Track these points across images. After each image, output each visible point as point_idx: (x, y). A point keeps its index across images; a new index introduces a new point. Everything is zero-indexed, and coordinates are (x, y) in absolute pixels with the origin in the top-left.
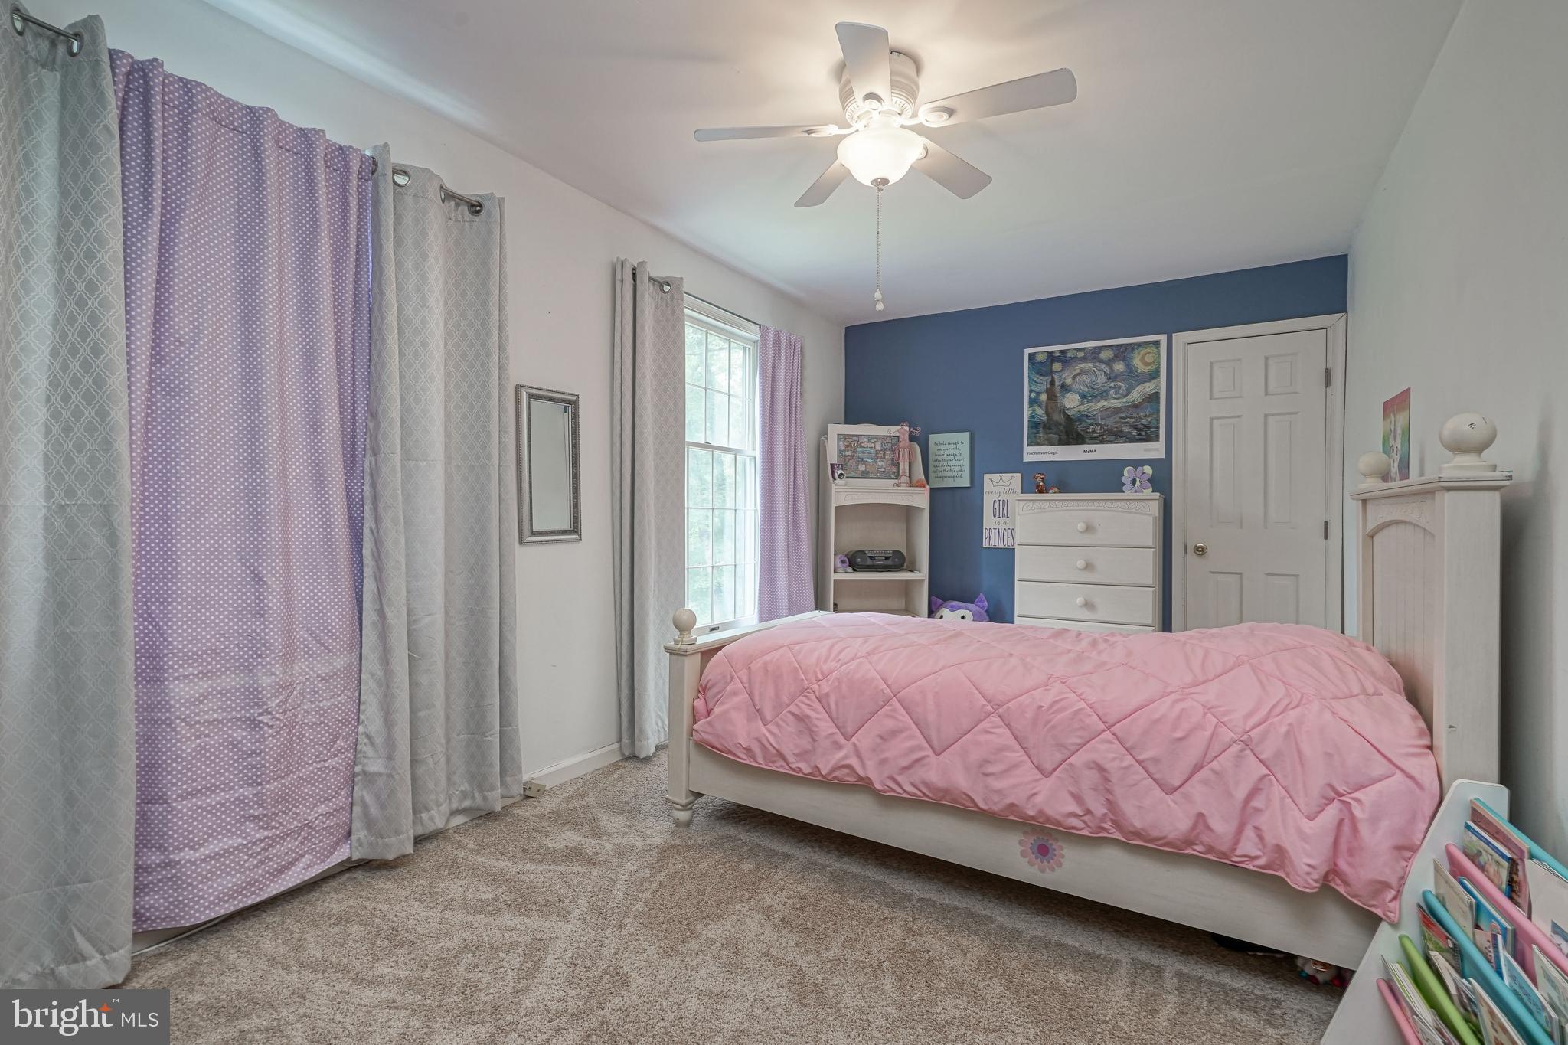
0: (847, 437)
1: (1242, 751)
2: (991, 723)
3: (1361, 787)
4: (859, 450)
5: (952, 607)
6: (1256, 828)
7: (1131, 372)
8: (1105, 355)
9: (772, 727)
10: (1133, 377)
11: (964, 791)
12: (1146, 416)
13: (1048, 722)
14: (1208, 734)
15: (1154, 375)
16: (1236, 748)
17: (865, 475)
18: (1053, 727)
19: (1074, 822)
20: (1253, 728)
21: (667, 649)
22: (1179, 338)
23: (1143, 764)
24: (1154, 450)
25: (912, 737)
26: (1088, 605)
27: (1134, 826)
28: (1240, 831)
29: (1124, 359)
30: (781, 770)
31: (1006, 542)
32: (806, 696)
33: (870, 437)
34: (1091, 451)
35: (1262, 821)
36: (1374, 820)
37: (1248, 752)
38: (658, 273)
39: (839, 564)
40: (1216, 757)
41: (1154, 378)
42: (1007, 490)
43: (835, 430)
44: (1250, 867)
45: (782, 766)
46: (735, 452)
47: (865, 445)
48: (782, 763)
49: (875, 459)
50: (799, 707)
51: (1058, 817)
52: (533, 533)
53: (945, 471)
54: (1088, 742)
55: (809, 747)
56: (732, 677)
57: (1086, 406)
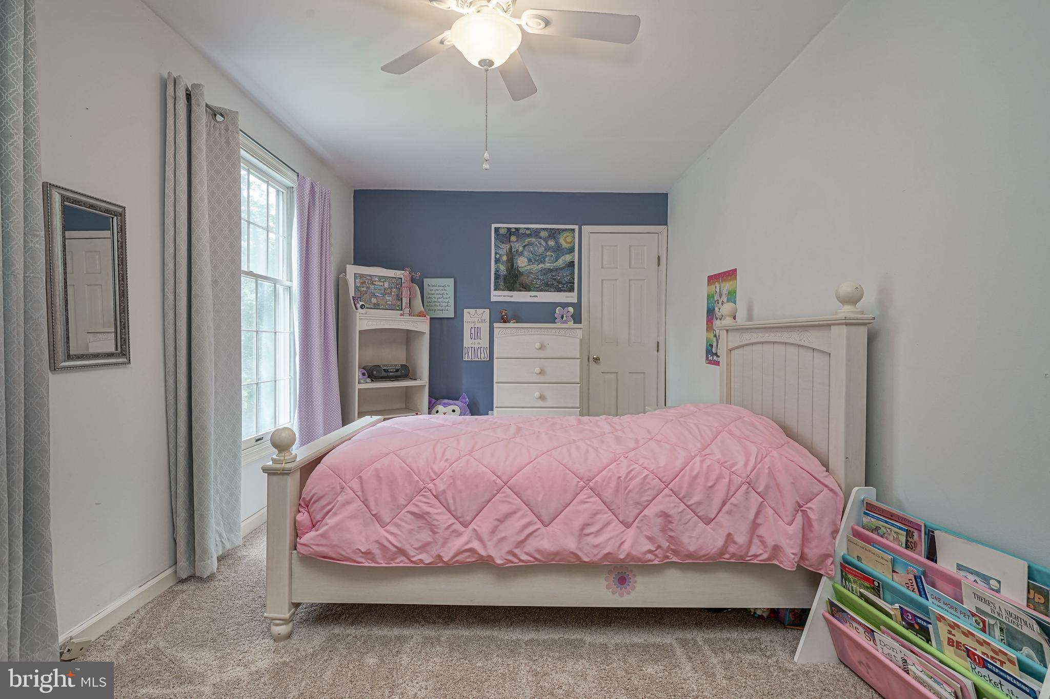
0: (362, 276)
1: (748, 489)
2: (585, 495)
3: (810, 500)
4: (372, 287)
5: (444, 404)
6: (759, 536)
7: (558, 247)
8: (544, 234)
9: (390, 528)
10: (559, 251)
11: (572, 550)
12: (567, 275)
13: (626, 488)
14: (727, 480)
15: (571, 250)
16: (744, 487)
17: (376, 306)
18: (629, 491)
19: (650, 556)
20: (751, 473)
21: (265, 470)
22: (586, 229)
23: (691, 507)
24: (571, 297)
25: (524, 516)
26: (542, 397)
27: (689, 551)
28: (750, 542)
29: (554, 238)
30: (401, 565)
31: (479, 357)
32: (422, 495)
33: (380, 278)
34: (534, 296)
35: (761, 531)
36: (820, 520)
37: (751, 489)
38: (214, 103)
39: (361, 377)
40: (733, 495)
41: (571, 252)
42: (480, 320)
43: (352, 270)
44: (755, 562)
45: (402, 561)
46: (275, 282)
47: (376, 283)
48: (403, 558)
49: (384, 294)
50: (417, 506)
51: (640, 556)
52: (69, 357)
53: (436, 306)
54: (655, 498)
55: (430, 539)
56: (342, 488)
57: (532, 267)
